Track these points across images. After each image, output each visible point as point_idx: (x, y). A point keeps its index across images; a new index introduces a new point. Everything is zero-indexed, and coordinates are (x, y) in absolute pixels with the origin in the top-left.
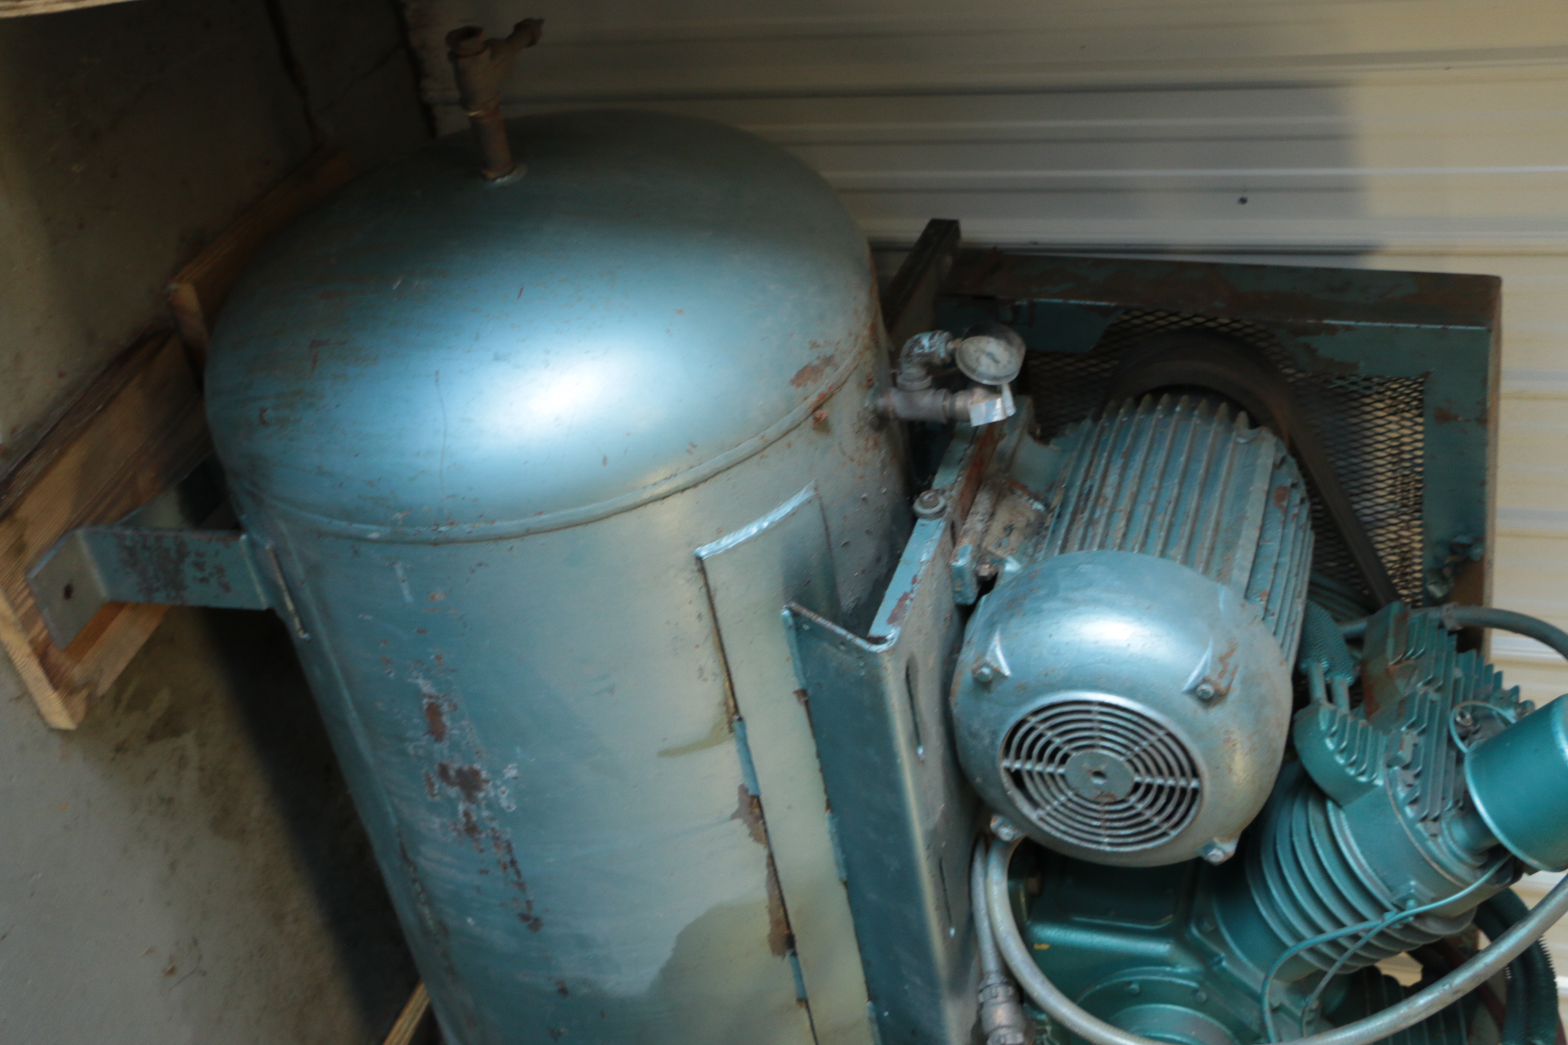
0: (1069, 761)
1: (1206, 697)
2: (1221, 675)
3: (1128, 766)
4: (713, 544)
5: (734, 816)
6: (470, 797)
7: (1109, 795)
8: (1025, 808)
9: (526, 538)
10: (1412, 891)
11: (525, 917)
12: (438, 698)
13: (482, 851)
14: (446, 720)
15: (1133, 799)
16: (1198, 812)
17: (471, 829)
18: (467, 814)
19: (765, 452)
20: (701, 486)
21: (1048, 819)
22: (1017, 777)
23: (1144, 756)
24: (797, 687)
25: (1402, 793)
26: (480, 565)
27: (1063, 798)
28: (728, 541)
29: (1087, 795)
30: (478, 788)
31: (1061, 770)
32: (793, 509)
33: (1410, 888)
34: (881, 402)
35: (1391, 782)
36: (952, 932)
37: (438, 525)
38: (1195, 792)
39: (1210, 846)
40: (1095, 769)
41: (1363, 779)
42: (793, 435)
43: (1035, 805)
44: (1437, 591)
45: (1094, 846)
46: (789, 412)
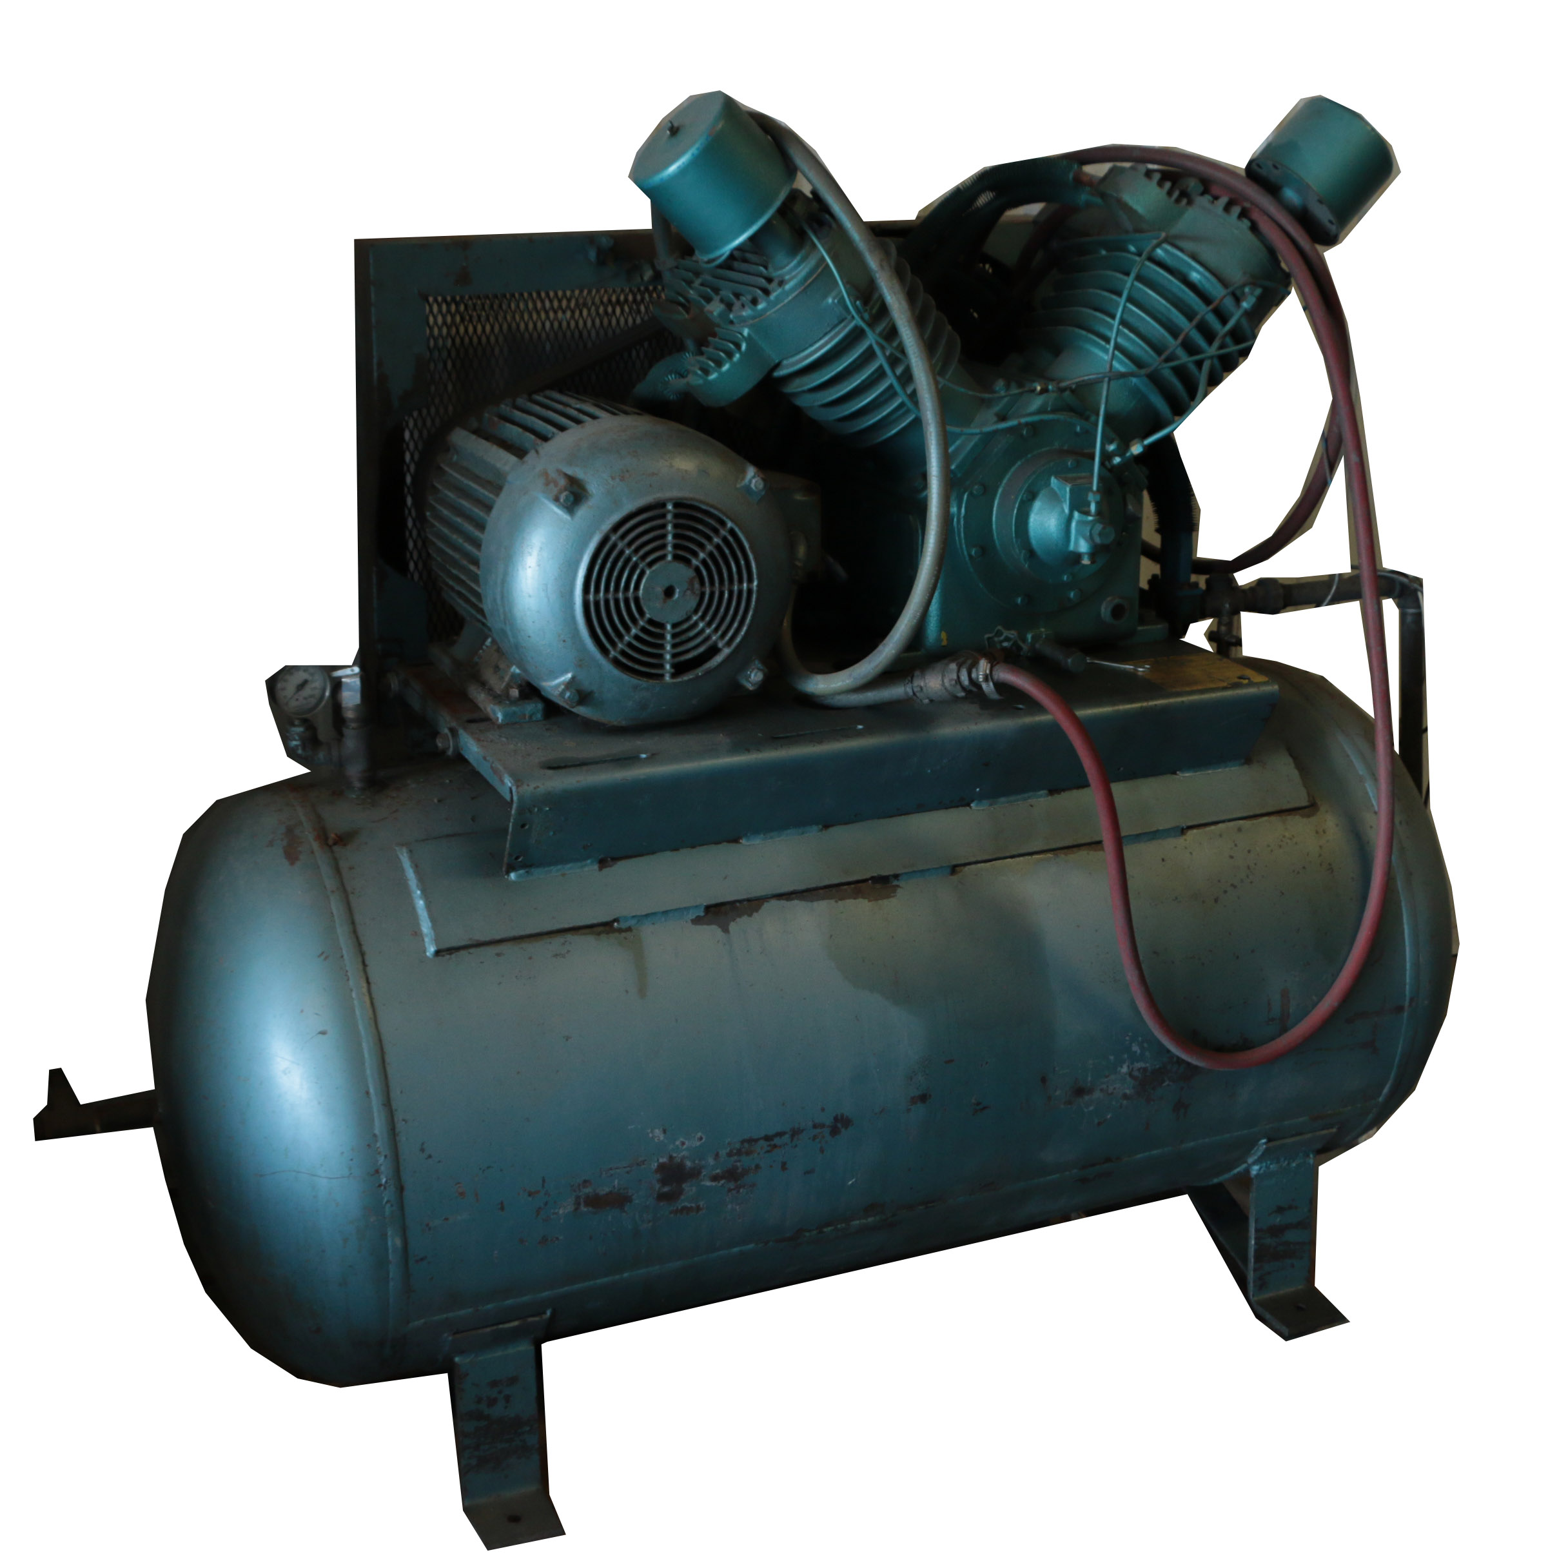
0: (657, 619)
1: (572, 499)
2: (556, 484)
3: (654, 568)
4: (427, 940)
5: (726, 930)
6: (695, 1173)
7: (691, 582)
8: (718, 659)
9: (394, 1107)
10: (836, 301)
11: (835, 1131)
12: (578, 1198)
13: (757, 1167)
14: (604, 1190)
15: (695, 562)
16: (701, 502)
17: (732, 1175)
18: (715, 1178)
19: (349, 889)
20: (365, 948)
21: (727, 638)
22: (680, 669)
23: (642, 552)
24: (596, 867)
25: (747, 313)
26: (422, 1150)
27: (701, 625)
28: (426, 927)
29: (693, 603)
30: (681, 1166)
31: (669, 627)
32: (412, 867)
33: (833, 302)
34: (357, 784)
35: (743, 321)
36: (860, 727)
37: (380, 1185)
38: (677, 505)
39: (748, 488)
40: (662, 596)
41: (744, 347)
42: (343, 865)
43: (714, 650)
44: (648, 274)
45: (754, 596)
46: (318, 867)
